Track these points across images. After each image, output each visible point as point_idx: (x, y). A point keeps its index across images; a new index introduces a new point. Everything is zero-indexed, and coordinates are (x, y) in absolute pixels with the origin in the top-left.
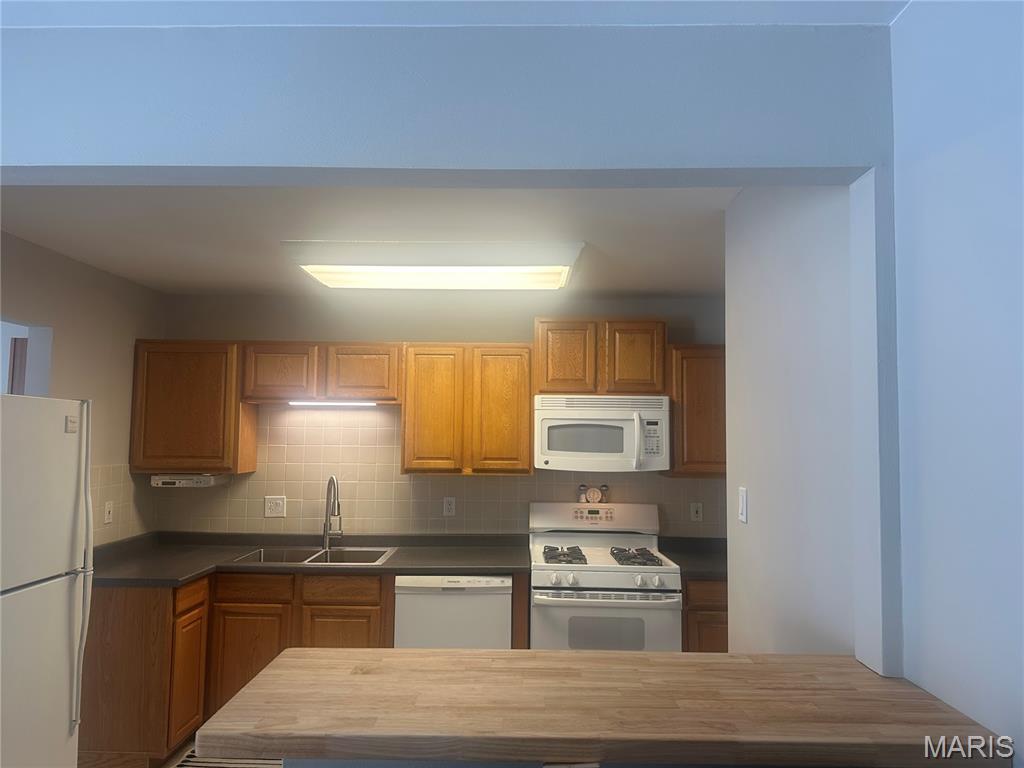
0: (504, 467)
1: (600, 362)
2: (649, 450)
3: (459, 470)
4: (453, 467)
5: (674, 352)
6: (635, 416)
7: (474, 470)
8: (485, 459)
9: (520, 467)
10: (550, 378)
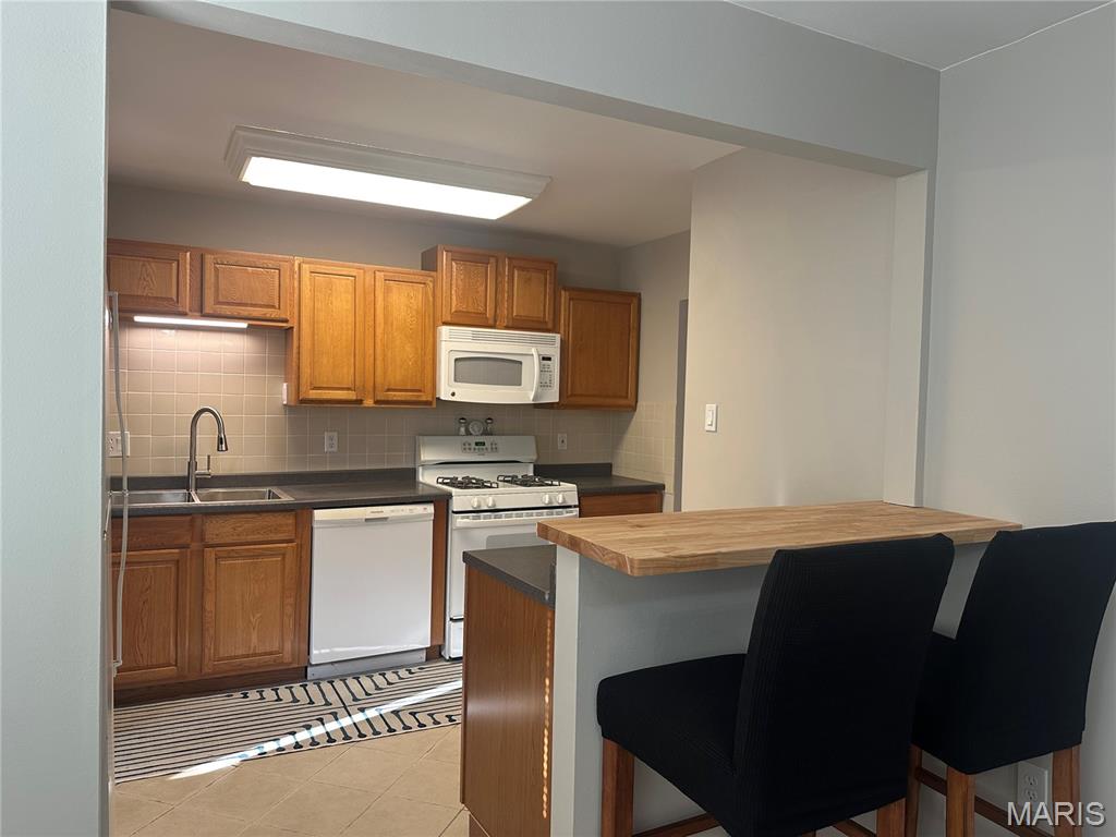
0: (408, 398)
1: (499, 297)
2: (543, 385)
3: (360, 402)
4: (355, 398)
5: (563, 292)
6: (533, 351)
7: (376, 402)
8: (389, 390)
9: (424, 399)
10: (453, 310)
